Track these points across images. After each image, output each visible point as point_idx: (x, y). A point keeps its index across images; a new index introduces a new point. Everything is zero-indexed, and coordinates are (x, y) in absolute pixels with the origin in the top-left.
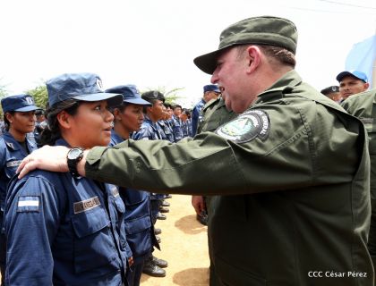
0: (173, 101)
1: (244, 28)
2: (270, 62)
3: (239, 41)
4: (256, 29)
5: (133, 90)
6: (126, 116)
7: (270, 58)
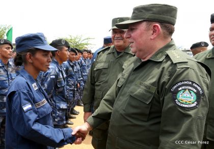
0: (85, 46)
1: (151, 10)
2: (164, 33)
3: (148, 19)
4: (159, 13)
5: (42, 38)
6: (37, 59)
7: (165, 31)
